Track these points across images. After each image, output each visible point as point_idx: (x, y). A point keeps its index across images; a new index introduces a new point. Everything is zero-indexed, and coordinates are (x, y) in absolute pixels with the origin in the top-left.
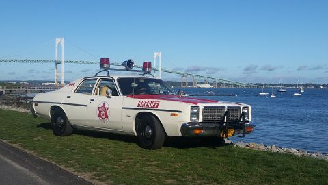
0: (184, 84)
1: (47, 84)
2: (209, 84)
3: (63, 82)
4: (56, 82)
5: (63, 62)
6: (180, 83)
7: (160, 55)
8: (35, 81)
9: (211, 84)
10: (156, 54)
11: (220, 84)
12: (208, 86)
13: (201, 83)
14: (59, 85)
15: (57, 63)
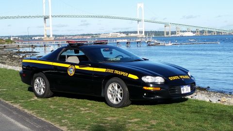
0: (168, 33)
1: (37, 38)
2: (192, 32)
3: (51, 36)
4: (45, 36)
5: (50, 17)
6: (163, 32)
7: (142, 6)
8: (26, 36)
9: (194, 32)
10: (139, 5)
11: (202, 32)
12: (191, 34)
13: (184, 32)
14: (48, 39)
15: (45, 18)
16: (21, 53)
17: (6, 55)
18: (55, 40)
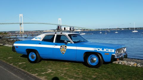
1: (17, 32)
2: (80, 30)
4: (20, 31)
14: (21, 33)
15: (20, 24)
16: (11, 38)
17: (5, 39)
18: (25, 33)
